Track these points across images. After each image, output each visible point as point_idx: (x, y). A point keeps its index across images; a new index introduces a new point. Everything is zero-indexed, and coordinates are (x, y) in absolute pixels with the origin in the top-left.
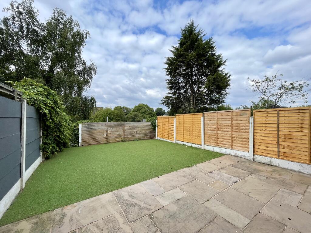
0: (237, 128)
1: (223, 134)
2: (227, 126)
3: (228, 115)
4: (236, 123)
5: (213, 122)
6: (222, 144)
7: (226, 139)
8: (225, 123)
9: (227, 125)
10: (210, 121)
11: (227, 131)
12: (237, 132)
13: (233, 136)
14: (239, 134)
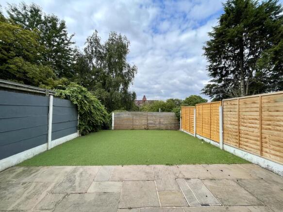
0: (268, 122)
1: (247, 131)
2: (253, 119)
3: (254, 103)
4: (268, 116)
5: (234, 113)
6: (247, 146)
7: (253, 140)
8: (251, 115)
9: (253, 117)
10: (231, 111)
11: (253, 127)
12: (270, 129)
13: (264, 136)
14: (273, 133)
